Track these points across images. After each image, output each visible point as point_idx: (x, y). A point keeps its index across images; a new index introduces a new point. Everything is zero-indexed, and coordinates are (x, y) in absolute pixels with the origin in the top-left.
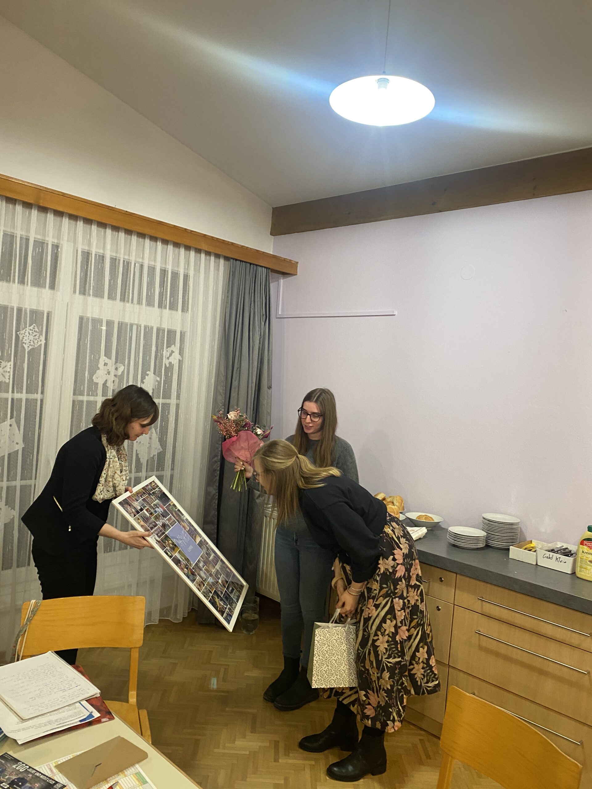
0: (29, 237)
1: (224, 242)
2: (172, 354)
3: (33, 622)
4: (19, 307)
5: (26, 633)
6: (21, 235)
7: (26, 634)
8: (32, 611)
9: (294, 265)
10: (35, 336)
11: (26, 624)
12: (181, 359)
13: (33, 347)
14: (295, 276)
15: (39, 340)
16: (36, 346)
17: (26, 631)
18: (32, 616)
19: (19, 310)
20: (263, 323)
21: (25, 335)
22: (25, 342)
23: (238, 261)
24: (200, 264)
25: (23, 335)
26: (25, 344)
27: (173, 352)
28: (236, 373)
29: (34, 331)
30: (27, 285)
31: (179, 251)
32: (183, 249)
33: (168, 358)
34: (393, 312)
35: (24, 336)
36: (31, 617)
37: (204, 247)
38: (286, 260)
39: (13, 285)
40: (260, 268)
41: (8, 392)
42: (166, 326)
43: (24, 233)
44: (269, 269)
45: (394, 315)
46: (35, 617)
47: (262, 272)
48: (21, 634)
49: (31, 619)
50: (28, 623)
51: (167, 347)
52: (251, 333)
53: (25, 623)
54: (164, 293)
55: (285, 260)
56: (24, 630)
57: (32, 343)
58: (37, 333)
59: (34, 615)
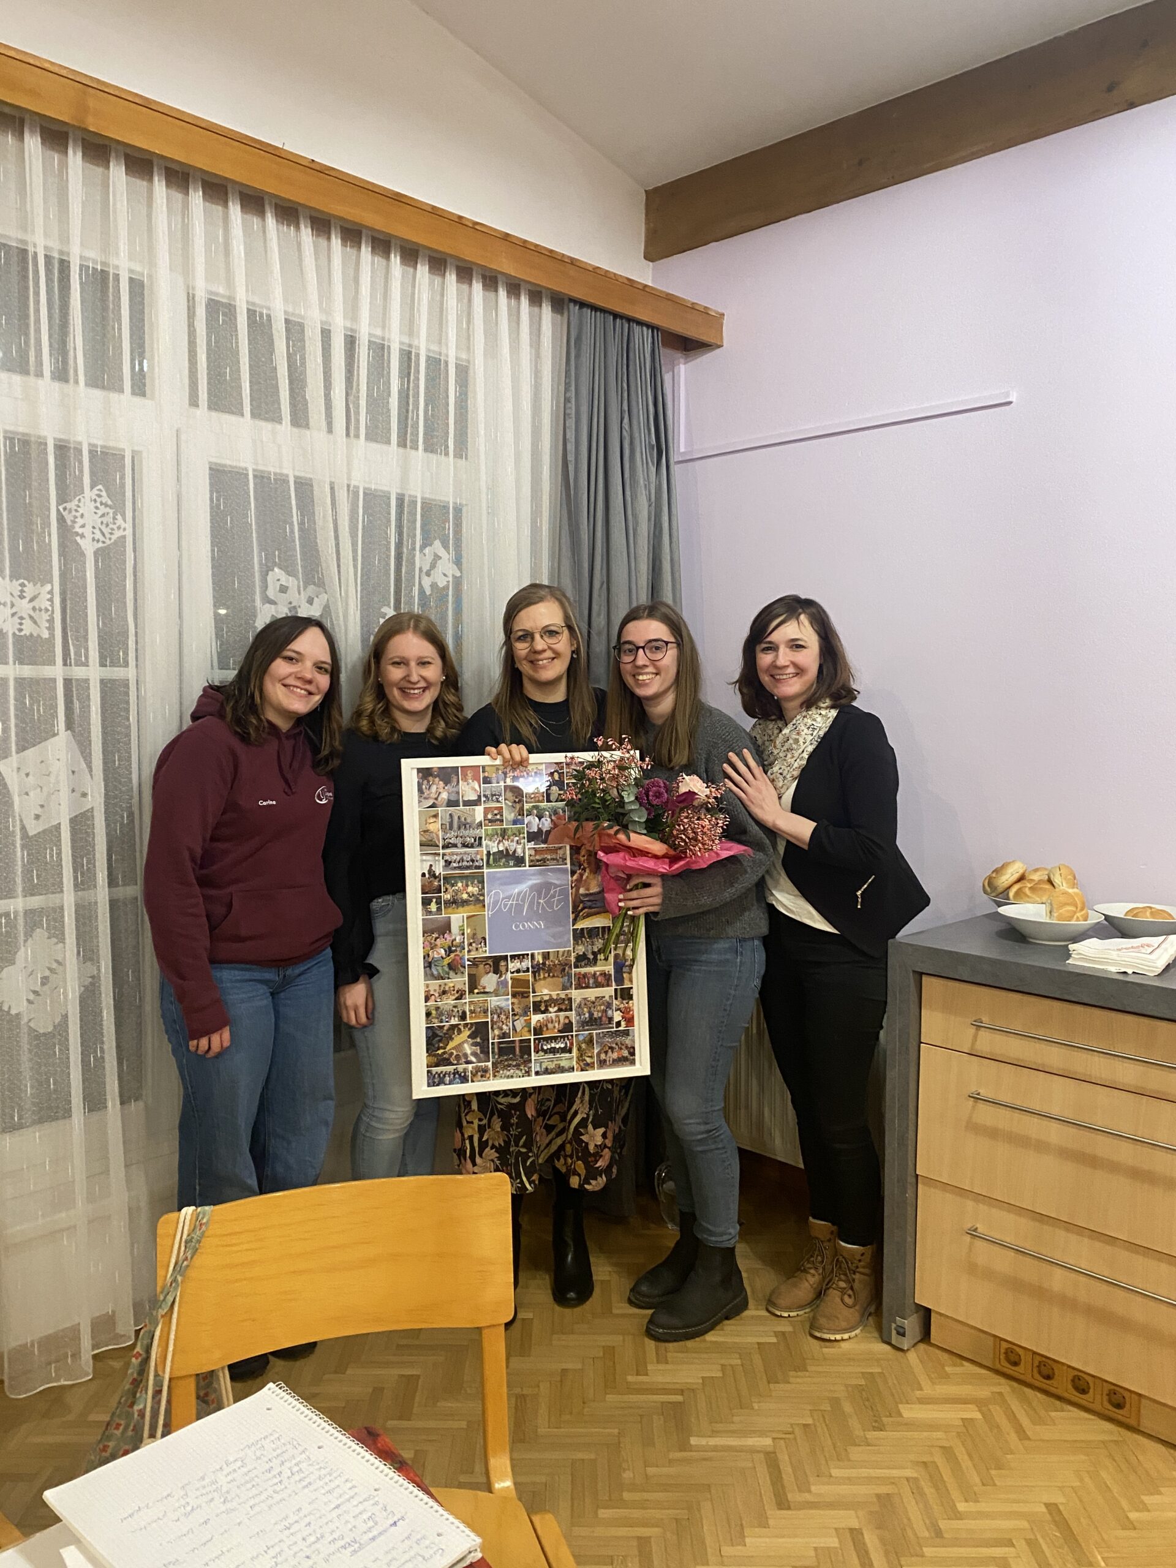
0: (68, 254)
1: (551, 255)
2: (436, 563)
3: (192, 1273)
4: (60, 440)
5: (176, 1308)
6: (46, 248)
7: (175, 1315)
8: (186, 1242)
9: (715, 320)
10: (103, 515)
11: (175, 1280)
12: (458, 574)
13: (100, 545)
14: (718, 351)
15: (115, 527)
16: (108, 542)
17: (174, 1302)
18: (189, 1255)
19: (62, 449)
20: (653, 469)
21: (78, 514)
22: (80, 531)
23: (585, 310)
24: (497, 315)
25: (74, 513)
26: (82, 536)
27: (437, 557)
28: (600, 596)
29: (102, 503)
30: (76, 382)
31: (443, 283)
32: (454, 277)
33: (428, 574)
34: (1007, 394)
35: (76, 517)
36: (186, 1259)
37: (506, 266)
38: (697, 308)
39: (40, 382)
40: (637, 329)
41: (52, 663)
42: (418, 490)
43: (55, 245)
44: (658, 329)
45: (1010, 403)
46: (198, 1261)
47: (643, 339)
48: (162, 1312)
49: (187, 1266)
50: (179, 1278)
51: (423, 547)
52: (628, 493)
53: (169, 1279)
54: (411, 393)
55: (693, 307)
56: (170, 1299)
57: (98, 535)
58: (108, 510)
59: (195, 1251)
